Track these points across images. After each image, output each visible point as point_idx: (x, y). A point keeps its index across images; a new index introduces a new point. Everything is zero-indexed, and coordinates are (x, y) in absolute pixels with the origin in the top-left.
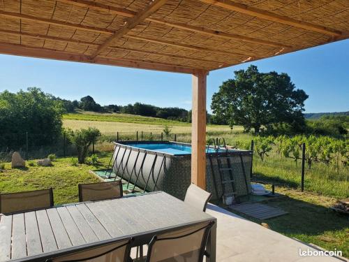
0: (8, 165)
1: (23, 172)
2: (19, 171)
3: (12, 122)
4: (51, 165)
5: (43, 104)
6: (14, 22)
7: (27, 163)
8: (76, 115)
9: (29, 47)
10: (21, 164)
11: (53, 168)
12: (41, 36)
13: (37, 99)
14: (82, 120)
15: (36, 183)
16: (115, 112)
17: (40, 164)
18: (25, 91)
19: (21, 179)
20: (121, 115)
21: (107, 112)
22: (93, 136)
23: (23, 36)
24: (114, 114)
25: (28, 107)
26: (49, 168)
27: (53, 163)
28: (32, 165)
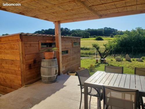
0: (124, 59)
1: (129, 62)
2: (128, 62)
3: (128, 43)
4: (142, 61)
5: (142, 35)
6: (112, 5)
7: (132, 59)
9: (122, 12)
10: (129, 59)
11: (142, 63)
12: (124, 7)
13: (140, 32)
15: (133, 67)
17: (137, 60)
18: (135, 29)
19: (127, 65)
23: (118, 9)
25: (135, 36)
26: (141, 62)
27: (143, 60)
28: (133, 60)
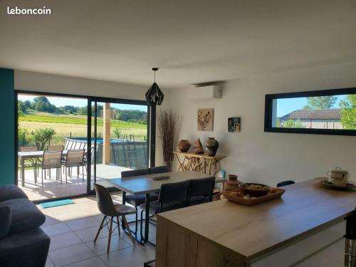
8: (29, 116)
14: (35, 121)
16: (71, 113)
20: (78, 116)
21: (63, 113)
22: (49, 135)
24: (71, 115)
